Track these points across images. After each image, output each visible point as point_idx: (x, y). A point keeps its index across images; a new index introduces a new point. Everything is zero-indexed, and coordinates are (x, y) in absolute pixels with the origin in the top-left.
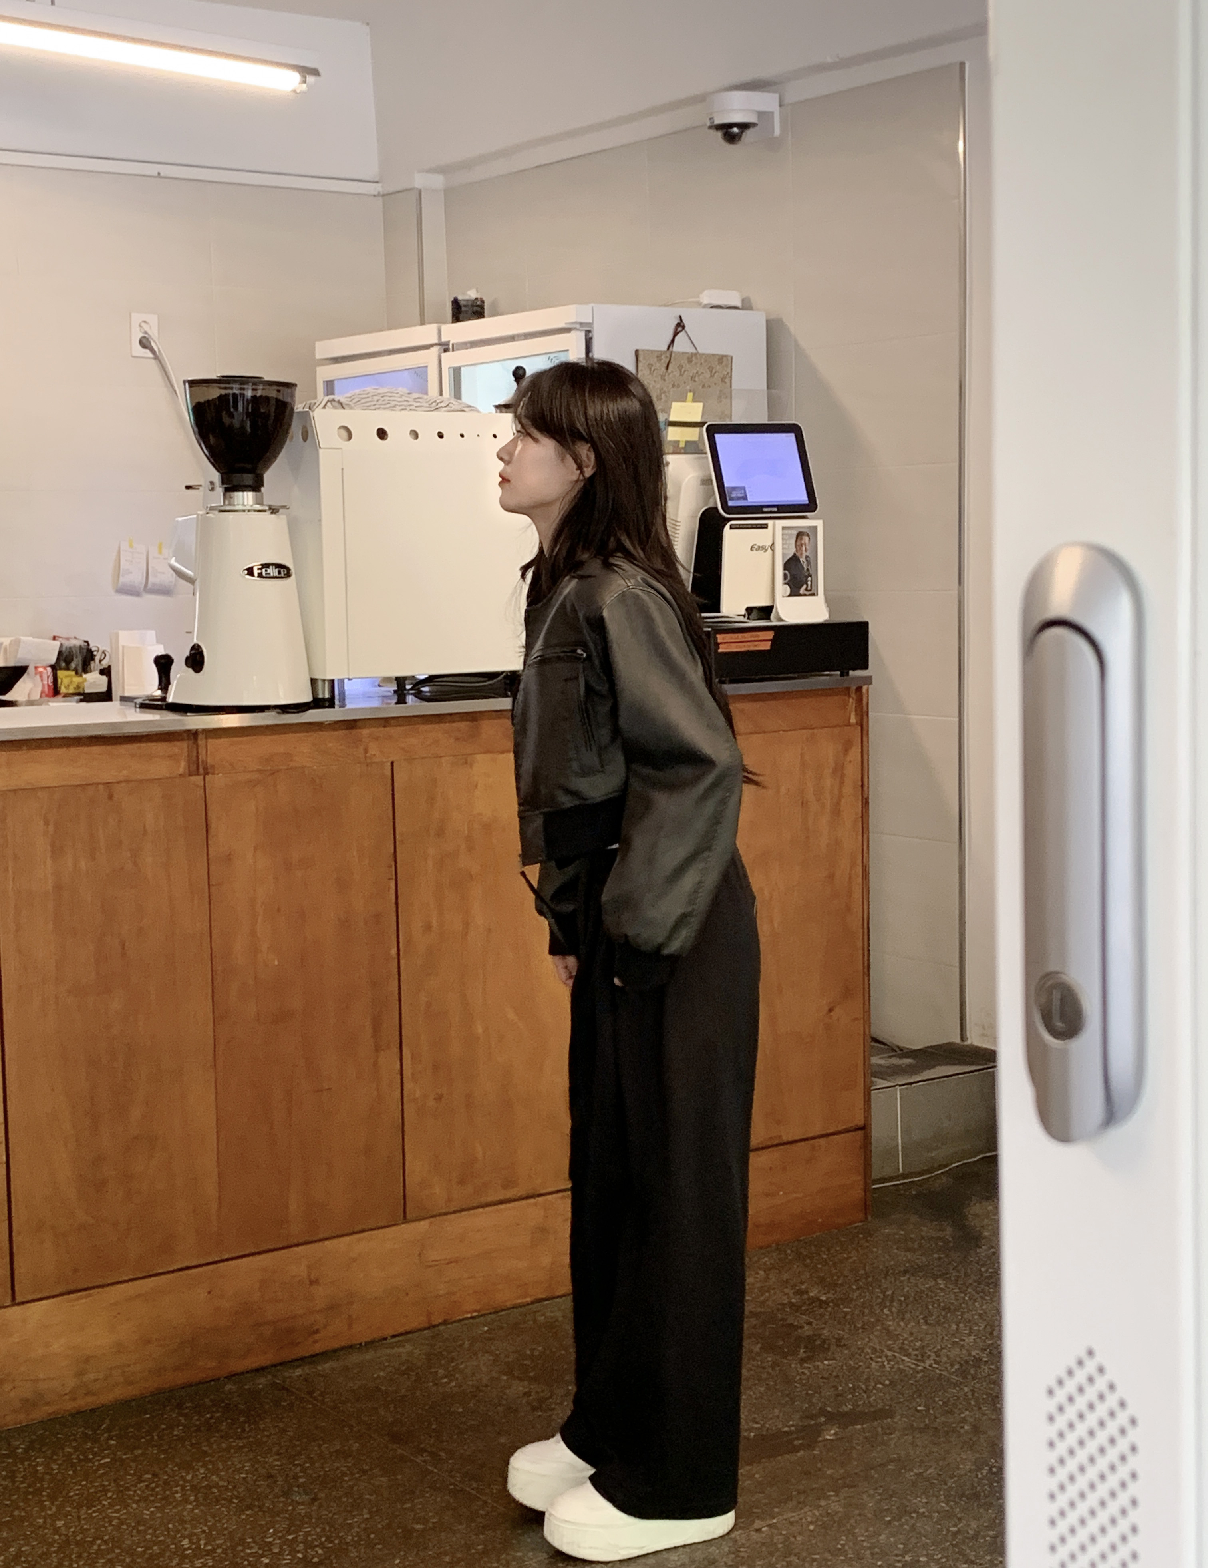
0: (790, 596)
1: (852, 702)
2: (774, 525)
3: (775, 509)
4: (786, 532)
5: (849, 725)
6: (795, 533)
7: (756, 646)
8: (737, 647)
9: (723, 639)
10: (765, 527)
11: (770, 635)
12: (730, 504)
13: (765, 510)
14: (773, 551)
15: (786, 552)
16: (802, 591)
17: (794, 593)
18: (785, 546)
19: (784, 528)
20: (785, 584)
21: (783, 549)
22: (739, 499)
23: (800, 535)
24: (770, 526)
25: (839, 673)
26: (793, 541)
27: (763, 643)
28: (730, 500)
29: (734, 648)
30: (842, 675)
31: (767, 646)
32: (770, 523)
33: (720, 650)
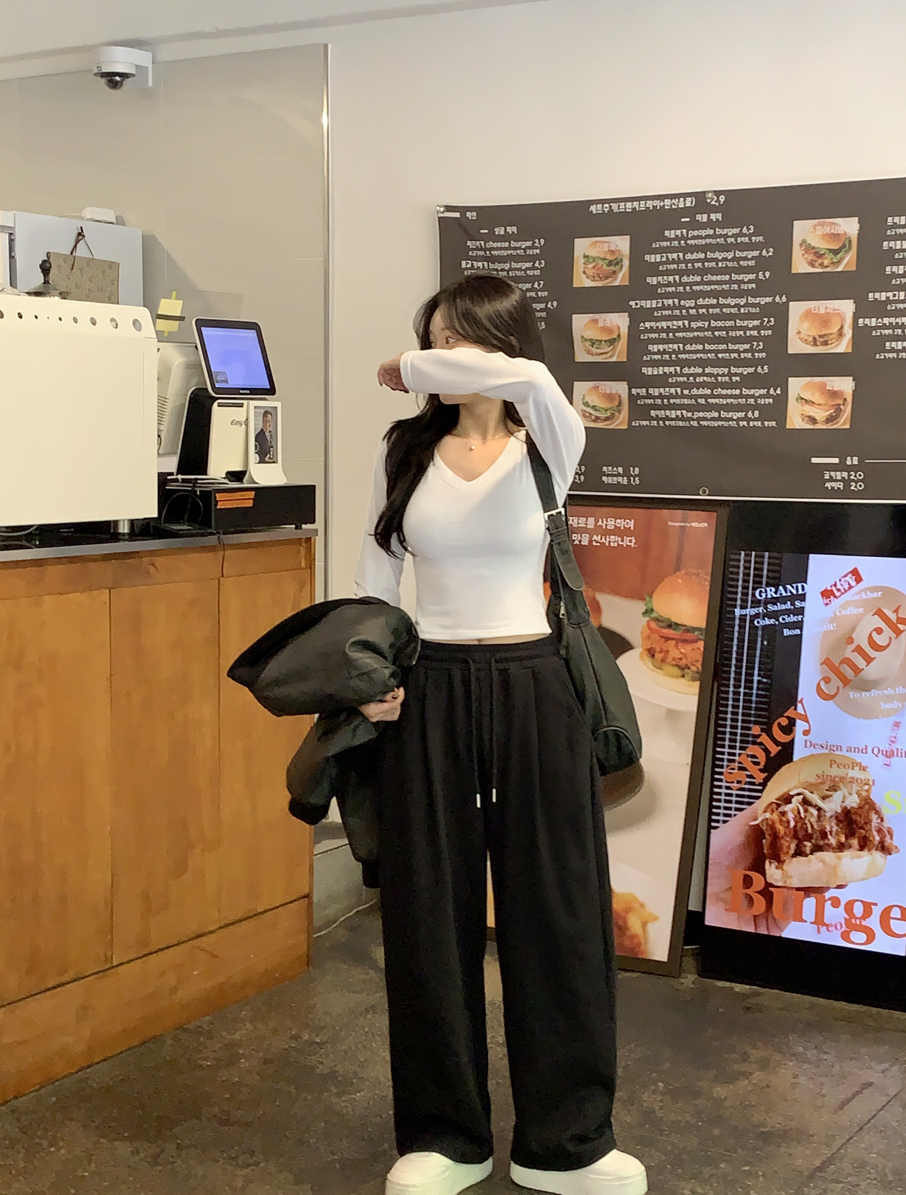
0: (259, 463)
1: (302, 550)
2: (248, 404)
3: (248, 392)
4: (257, 410)
5: (302, 569)
6: (262, 411)
7: (244, 503)
8: (231, 504)
9: (221, 497)
10: (241, 405)
11: (252, 494)
12: (217, 385)
13: (241, 392)
14: (247, 425)
15: (257, 426)
16: (267, 459)
17: (262, 461)
18: (257, 423)
19: (255, 407)
20: (256, 453)
21: (255, 424)
22: (222, 381)
23: (266, 413)
24: (245, 405)
25: (294, 526)
26: (261, 418)
27: (247, 501)
28: (217, 382)
29: (229, 505)
30: (296, 528)
31: (250, 504)
32: (245, 402)
33: (218, 507)
